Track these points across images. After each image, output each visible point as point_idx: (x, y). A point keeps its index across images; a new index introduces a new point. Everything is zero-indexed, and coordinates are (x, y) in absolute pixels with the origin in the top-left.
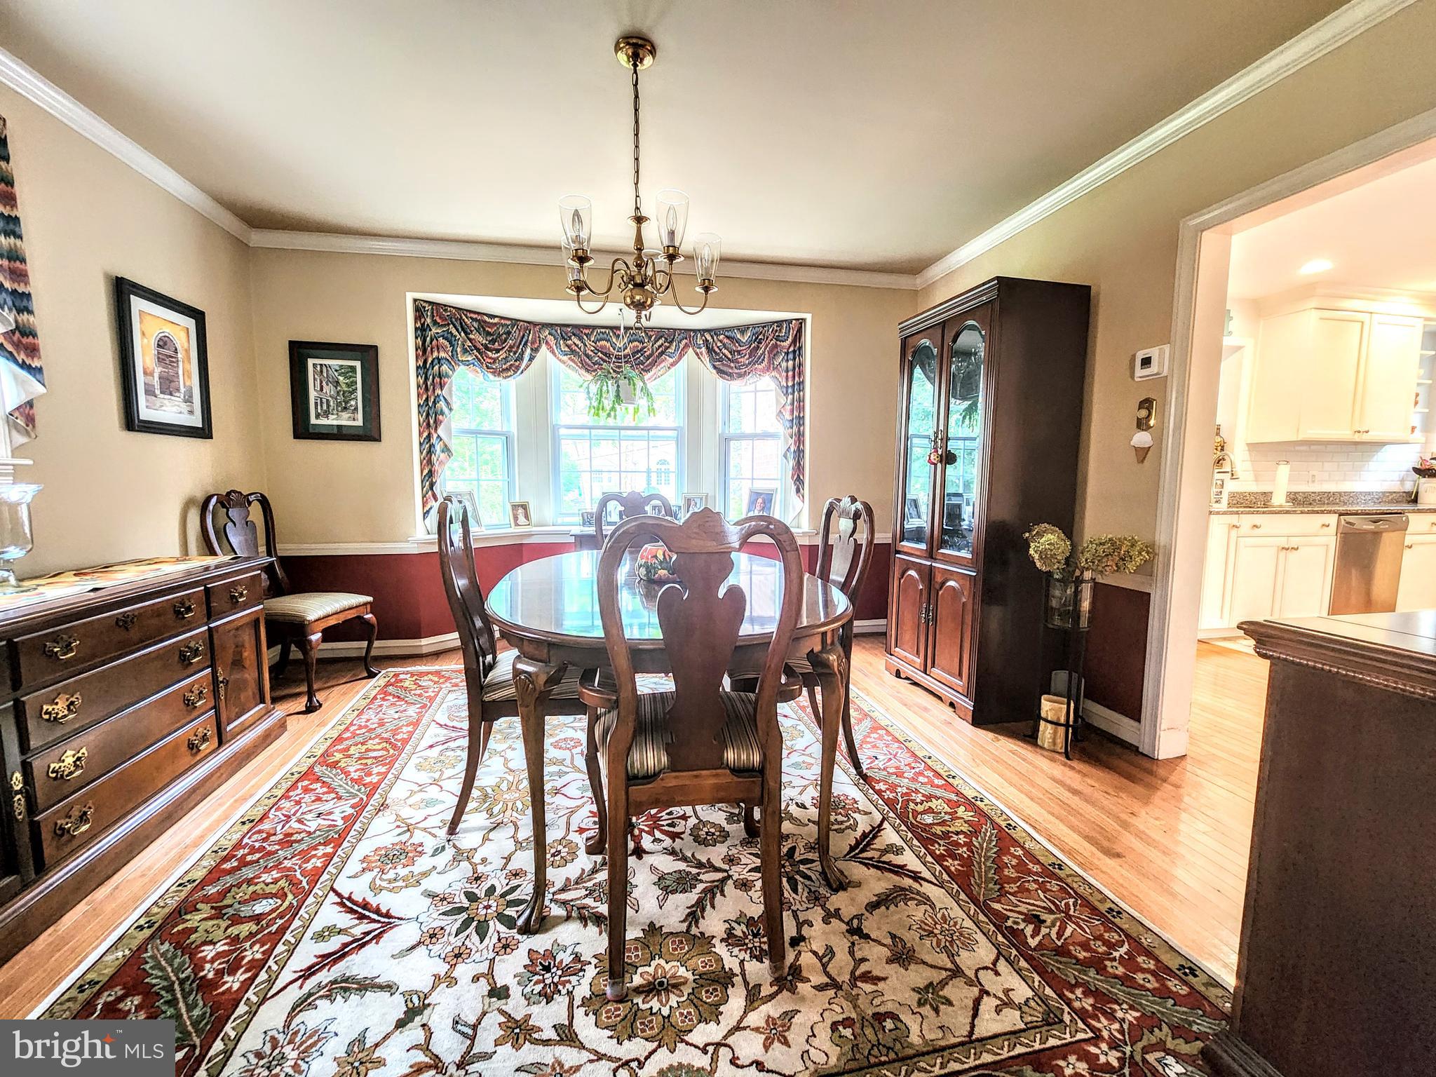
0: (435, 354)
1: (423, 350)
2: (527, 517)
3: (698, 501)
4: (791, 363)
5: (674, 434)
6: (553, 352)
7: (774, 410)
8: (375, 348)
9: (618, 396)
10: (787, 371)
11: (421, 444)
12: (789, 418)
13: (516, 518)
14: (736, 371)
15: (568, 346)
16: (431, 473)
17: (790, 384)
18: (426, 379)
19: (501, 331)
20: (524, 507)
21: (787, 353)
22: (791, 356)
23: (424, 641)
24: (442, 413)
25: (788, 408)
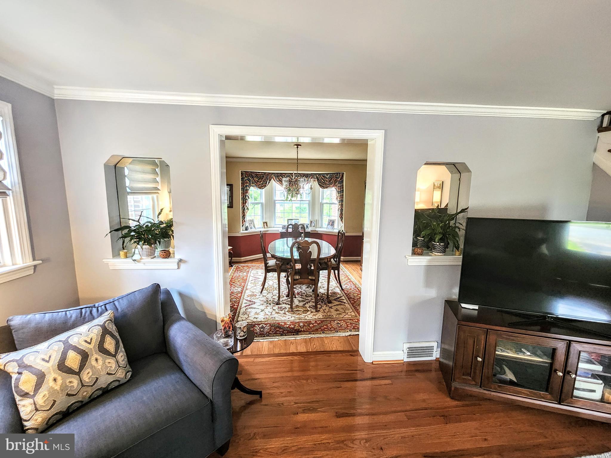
0: (246, 185)
1: (243, 184)
2: (267, 226)
3: (314, 222)
4: (340, 185)
5: (308, 202)
6: (275, 181)
7: (335, 198)
8: (232, 185)
9: (292, 196)
10: (339, 187)
11: (242, 208)
12: (339, 200)
13: (264, 226)
14: (325, 186)
15: (279, 179)
16: (244, 215)
17: (340, 190)
18: (243, 191)
19: (261, 176)
20: (266, 223)
21: (339, 182)
22: (340, 183)
23: (242, 258)
24: (247, 200)
25: (339, 197)
